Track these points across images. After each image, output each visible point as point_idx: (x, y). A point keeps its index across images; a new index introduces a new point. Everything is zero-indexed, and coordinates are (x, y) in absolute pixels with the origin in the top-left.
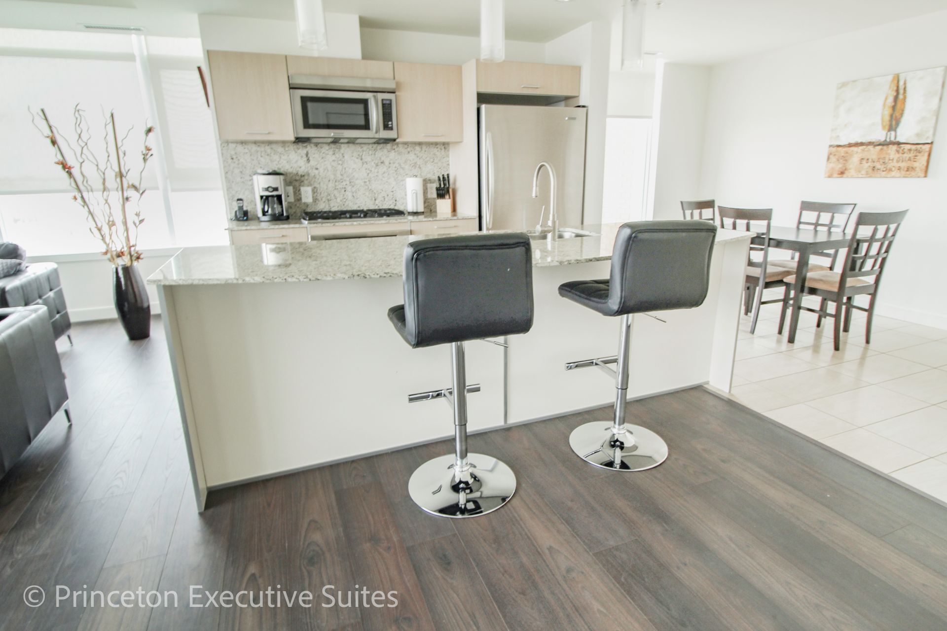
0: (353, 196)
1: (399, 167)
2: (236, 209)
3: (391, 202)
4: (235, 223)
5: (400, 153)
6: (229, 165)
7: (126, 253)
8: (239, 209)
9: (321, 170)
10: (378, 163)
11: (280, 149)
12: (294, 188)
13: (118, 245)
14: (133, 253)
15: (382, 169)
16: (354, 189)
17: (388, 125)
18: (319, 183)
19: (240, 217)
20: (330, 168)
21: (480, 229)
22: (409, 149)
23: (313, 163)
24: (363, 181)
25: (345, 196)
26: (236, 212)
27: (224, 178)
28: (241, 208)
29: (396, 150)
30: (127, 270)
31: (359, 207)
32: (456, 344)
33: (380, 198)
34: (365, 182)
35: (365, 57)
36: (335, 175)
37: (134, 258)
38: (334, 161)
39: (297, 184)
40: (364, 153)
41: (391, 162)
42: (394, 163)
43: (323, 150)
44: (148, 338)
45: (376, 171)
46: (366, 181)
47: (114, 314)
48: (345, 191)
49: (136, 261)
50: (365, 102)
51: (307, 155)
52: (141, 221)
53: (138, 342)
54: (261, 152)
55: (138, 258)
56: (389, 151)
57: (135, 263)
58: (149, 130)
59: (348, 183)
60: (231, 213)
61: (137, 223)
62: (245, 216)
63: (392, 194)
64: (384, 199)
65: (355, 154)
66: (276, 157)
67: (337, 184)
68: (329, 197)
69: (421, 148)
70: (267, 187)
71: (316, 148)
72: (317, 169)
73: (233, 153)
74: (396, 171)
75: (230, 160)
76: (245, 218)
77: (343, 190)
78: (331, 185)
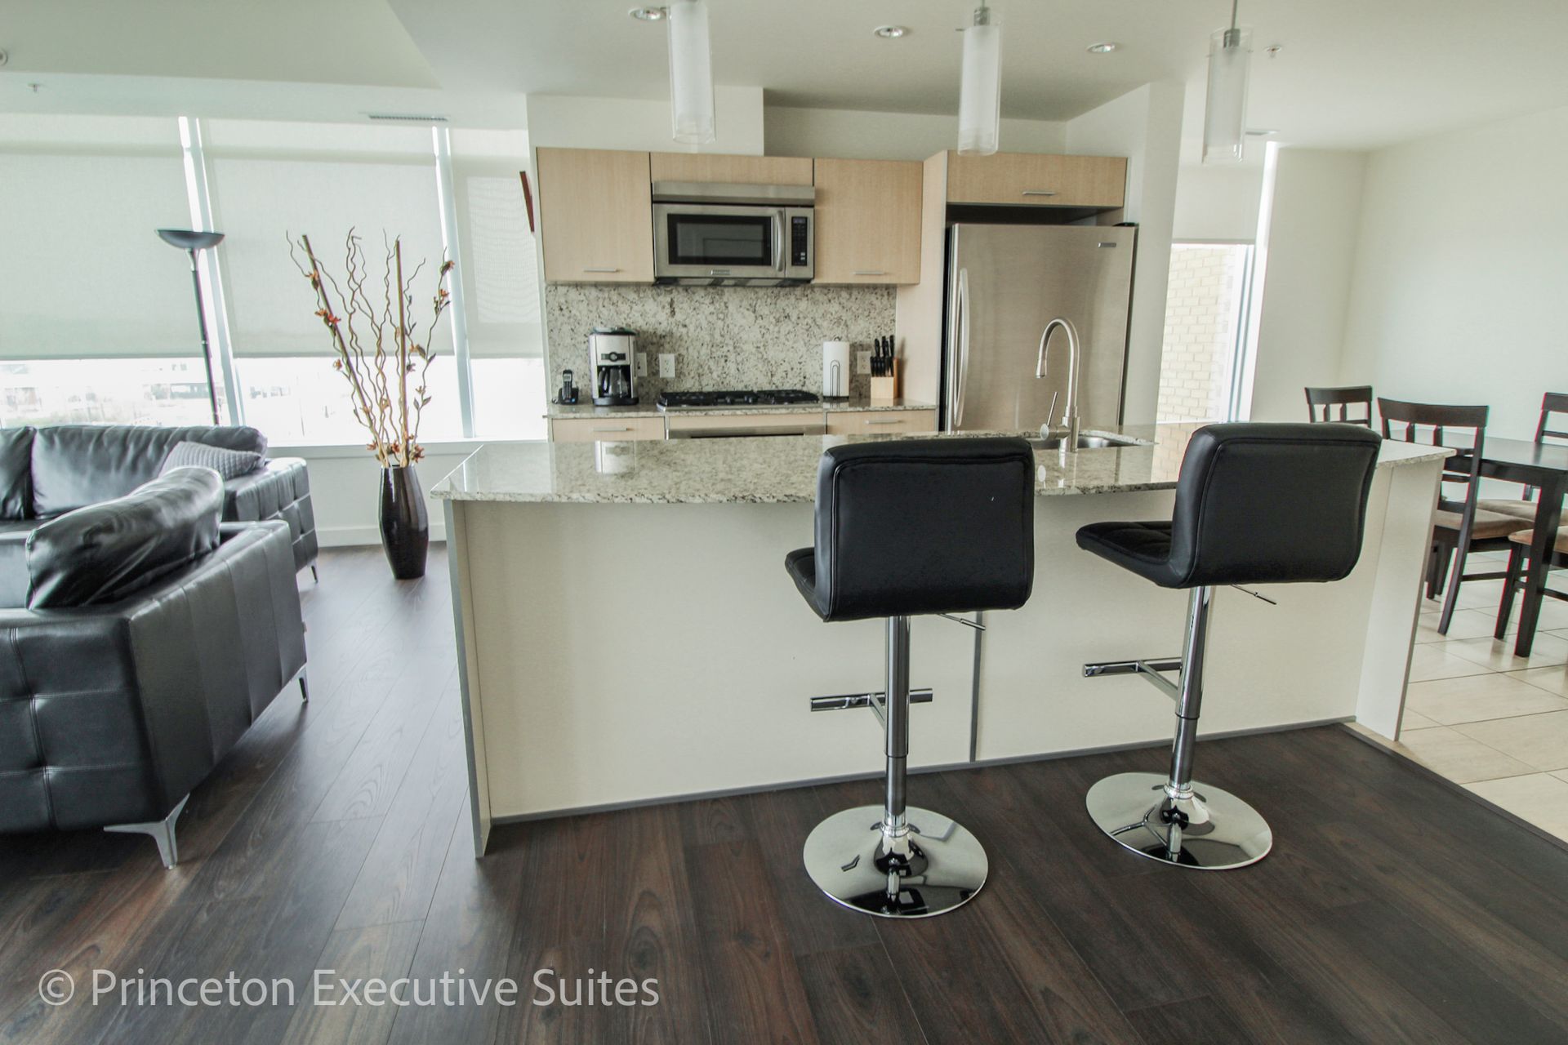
0: (738, 370)
1: (812, 325)
2: (561, 386)
3: (796, 381)
4: (558, 407)
5: (815, 302)
6: (556, 320)
7: (402, 448)
8: (565, 387)
9: (691, 328)
10: (780, 317)
11: (632, 296)
12: (648, 355)
13: (392, 437)
14: (410, 448)
15: (786, 327)
16: (739, 359)
17: (800, 257)
18: (687, 349)
19: (566, 399)
20: (704, 324)
21: (942, 427)
22: (830, 296)
23: (679, 316)
24: (755, 345)
25: (726, 369)
26: (561, 390)
27: (547, 338)
28: (568, 384)
29: (810, 296)
30: (401, 473)
31: (746, 387)
32: (894, 620)
33: (780, 373)
34: (758, 347)
35: (769, 151)
36: (712, 335)
37: (411, 456)
38: (712, 313)
39: (653, 349)
40: (759, 301)
41: (801, 316)
42: (805, 318)
43: (697, 297)
44: (421, 578)
45: (776, 329)
46: (759, 345)
47: (378, 539)
48: (726, 361)
49: (414, 461)
50: (765, 222)
51: (671, 304)
52: (426, 401)
53: (408, 583)
54: (604, 299)
55: (417, 456)
56: (797, 299)
57: (413, 463)
58: (447, 267)
59: (731, 348)
60: (553, 392)
61: (420, 404)
62: (572, 397)
63: (799, 366)
64: (787, 374)
65: (745, 303)
66: (624, 307)
67: (714, 350)
68: (701, 371)
69: (850, 295)
70: (608, 353)
71: (685, 294)
72: (685, 326)
73: (562, 300)
74: (807, 330)
75: (557, 312)
76: (573, 400)
77: (723, 360)
78: (704, 351)
